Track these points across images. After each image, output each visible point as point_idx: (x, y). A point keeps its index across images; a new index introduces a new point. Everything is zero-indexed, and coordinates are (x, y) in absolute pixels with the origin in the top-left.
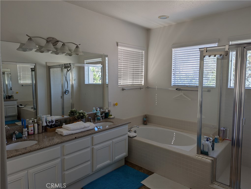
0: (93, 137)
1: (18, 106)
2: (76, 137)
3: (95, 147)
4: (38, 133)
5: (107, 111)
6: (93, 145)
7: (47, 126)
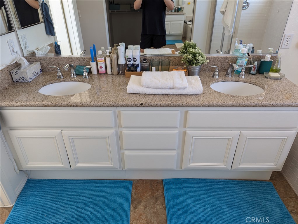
0: (186, 112)
1: (185, 22)
2: (141, 104)
3: (189, 132)
4: (112, 74)
5: (268, 58)
6: (185, 127)
7: (126, 65)
